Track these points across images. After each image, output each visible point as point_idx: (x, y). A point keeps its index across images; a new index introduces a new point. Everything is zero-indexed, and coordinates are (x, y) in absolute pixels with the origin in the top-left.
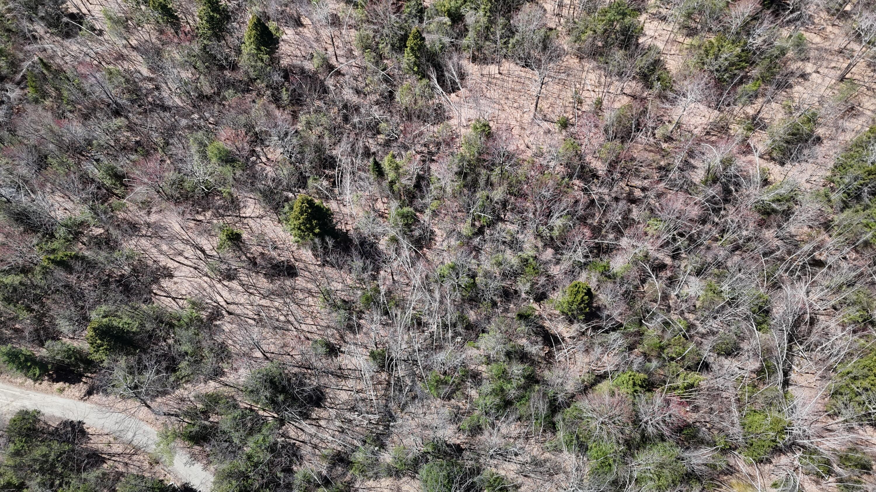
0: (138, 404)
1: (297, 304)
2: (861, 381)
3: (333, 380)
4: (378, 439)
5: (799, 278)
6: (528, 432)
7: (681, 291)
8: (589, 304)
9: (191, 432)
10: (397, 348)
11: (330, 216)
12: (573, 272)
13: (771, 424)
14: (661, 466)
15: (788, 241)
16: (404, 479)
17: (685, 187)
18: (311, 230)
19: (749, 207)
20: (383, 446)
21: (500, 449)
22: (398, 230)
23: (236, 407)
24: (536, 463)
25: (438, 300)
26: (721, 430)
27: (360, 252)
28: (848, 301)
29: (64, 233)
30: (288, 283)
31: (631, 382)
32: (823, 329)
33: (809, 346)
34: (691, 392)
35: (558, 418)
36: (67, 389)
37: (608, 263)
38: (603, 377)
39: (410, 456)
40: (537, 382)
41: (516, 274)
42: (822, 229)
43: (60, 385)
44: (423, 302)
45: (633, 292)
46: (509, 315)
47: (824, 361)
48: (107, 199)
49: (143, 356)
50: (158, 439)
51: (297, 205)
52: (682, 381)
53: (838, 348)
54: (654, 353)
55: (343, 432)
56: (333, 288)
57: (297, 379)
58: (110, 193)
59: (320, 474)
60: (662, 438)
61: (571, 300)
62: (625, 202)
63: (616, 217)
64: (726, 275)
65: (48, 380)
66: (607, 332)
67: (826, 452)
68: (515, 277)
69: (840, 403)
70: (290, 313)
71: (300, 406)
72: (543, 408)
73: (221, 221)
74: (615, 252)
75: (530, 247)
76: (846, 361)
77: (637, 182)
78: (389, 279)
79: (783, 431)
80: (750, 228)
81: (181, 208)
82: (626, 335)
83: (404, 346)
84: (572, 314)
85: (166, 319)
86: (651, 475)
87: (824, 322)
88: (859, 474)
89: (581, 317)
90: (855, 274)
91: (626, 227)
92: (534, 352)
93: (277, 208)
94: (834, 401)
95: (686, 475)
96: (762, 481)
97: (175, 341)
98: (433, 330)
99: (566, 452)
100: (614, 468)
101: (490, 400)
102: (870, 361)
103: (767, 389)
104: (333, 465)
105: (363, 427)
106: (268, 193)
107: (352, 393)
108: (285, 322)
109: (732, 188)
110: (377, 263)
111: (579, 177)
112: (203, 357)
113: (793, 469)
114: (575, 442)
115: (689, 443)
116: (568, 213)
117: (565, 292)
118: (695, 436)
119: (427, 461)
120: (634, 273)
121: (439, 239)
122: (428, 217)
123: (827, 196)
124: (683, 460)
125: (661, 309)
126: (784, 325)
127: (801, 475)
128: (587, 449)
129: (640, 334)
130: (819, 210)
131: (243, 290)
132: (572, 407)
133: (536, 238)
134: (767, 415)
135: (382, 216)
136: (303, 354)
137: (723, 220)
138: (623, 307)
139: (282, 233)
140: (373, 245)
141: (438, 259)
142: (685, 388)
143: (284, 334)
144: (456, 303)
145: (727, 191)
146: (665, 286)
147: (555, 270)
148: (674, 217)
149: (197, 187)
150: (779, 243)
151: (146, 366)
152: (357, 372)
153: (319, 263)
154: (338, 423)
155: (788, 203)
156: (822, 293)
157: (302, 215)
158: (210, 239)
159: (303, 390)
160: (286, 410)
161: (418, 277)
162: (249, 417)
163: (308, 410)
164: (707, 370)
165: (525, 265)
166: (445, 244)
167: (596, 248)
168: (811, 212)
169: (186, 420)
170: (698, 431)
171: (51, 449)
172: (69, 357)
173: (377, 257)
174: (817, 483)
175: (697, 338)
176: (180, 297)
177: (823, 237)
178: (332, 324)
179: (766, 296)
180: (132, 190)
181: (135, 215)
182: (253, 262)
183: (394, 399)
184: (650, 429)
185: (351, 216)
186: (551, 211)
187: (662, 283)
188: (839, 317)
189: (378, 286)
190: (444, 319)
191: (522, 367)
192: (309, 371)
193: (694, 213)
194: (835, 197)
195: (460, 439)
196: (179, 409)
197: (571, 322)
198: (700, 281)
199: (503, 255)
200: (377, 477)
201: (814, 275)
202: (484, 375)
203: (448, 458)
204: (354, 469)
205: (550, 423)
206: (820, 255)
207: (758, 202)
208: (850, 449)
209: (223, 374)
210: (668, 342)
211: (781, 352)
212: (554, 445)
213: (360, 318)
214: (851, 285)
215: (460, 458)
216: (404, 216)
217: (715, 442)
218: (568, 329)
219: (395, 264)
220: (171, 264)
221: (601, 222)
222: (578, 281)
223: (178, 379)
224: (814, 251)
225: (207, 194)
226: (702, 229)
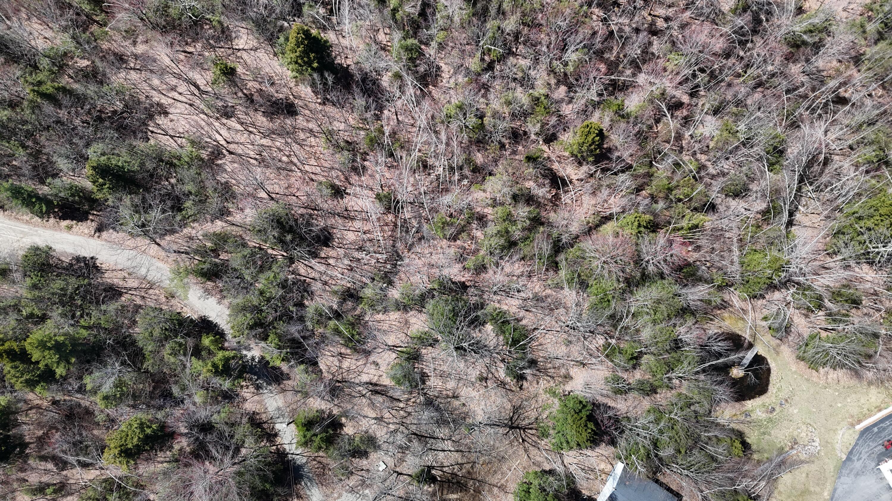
0: (148, 242)
1: (299, 144)
2: (866, 220)
3: (340, 221)
4: (386, 276)
5: (820, 116)
6: (531, 271)
7: (696, 131)
8: (600, 146)
9: (202, 269)
10: (403, 191)
11: (328, 49)
12: (586, 111)
13: (769, 262)
14: (659, 302)
15: (814, 77)
16: (412, 313)
17: (712, 16)
18: (309, 64)
19: (779, 38)
20: (390, 283)
21: (503, 286)
22: (401, 64)
23: (244, 245)
24: (538, 299)
25: (444, 142)
26: (720, 269)
27: (362, 89)
28: (866, 141)
29: (48, 65)
30: (288, 122)
31: (636, 223)
32: (836, 169)
33: (819, 187)
34: (695, 232)
35: (561, 257)
36: (75, 226)
37: (623, 101)
38: (608, 218)
39: (417, 292)
40: (542, 224)
41: (525, 115)
42: (852, 63)
43: (67, 222)
44: (429, 144)
45: (646, 132)
46: (517, 157)
47: (832, 201)
48: (88, 26)
49: (147, 195)
50: (172, 276)
51: (292, 35)
52: (687, 222)
53: (847, 189)
54: (661, 195)
55: (352, 270)
56: (335, 128)
57: (304, 220)
58: (91, 20)
59: (331, 308)
60: (662, 276)
61: (582, 141)
62: (645, 33)
63: (634, 51)
64: (745, 114)
65: (55, 217)
66: (616, 174)
67: (820, 289)
68: (525, 118)
69: (841, 242)
70: (292, 153)
71: (308, 246)
72: (547, 248)
73: (213, 53)
74: (630, 90)
75: (543, 84)
76: (854, 201)
77: (661, 11)
78: (393, 119)
79: (781, 268)
80: (777, 62)
81: (169, 38)
82: (635, 177)
83: (410, 189)
84: (582, 156)
85: (166, 158)
86: (648, 310)
87: (838, 162)
88: (848, 309)
89: (591, 159)
90: (878, 112)
91: (644, 62)
92: (541, 194)
93: (271, 40)
94: (835, 241)
95: (681, 310)
96: (753, 315)
97: (178, 181)
98: (439, 173)
99: (567, 289)
100: (613, 304)
101: (494, 242)
102: (878, 202)
103: (770, 229)
104: (344, 300)
105: (371, 266)
106: (261, 22)
107: (360, 234)
108: (288, 163)
109: (763, 17)
110: (380, 101)
111: (599, 5)
112: (208, 197)
113: (785, 304)
114: (576, 280)
115: (688, 281)
116: (585, 47)
117: (575, 133)
118: (694, 275)
119: (433, 297)
120: (649, 112)
121: (445, 75)
122: (434, 51)
123: (862, 26)
124: (680, 296)
125: (673, 150)
126: (797, 166)
127: (792, 310)
128: (587, 286)
129: (650, 175)
130: (852, 42)
131: (242, 129)
132: (575, 247)
133: (549, 75)
134: (767, 254)
135: (384, 49)
136: (308, 195)
137: (748, 54)
138: (634, 148)
139: (278, 67)
140: (375, 82)
141: (444, 98)
142: (690, 229)
143: (288, 175)
144: (463, 145)
145: (757, 21)
146: (679, 126)
147: (567, 110)
148: (696, 51)
149: (183, 14)
150: (804, 79)
151: (150, 205)
152: (363, 213)
153: (319, 101)
154: (347, 262)
155: (820, 35)
156: (841, 132)
157: (298, 47)
158: (203, 74)
159: (310, 230)
160: (295, 249)
161: (423, 117)
162: (258, 256)
163: (317, 249)
164: (713, 211)
165: (536, 104)
166: (452, 81)
167: (612, 85)
168: (843, 45)
169: (196, 257)
170: (698, 269)
171: (68, 283)
172: (73, 195)
173: (380, 95)
174: (807, 316)
175: (707, 180)
176: (178, 135)
177: (851, 73)
178: (337, 166)
179: (783, 136)
180: (113, 17)
181: (120, 46)
182: (249, 98)
183: (401, 240)
184: (651, 268)
185: (351, 49)
186: (566, 44)
187: (677, 122)
188: (855, 156)
189: (382, 126)
190: (450, 161)
191: (528, 210)
192: (316, 212)
193: (718, 46)
194: (872, 28)
195: (465, 277)
196: (189, 247)
197: (580, 164)
198: (717, 120)
199: (513, 93)
200: (385, 311)
201: (835, 113)
202: (490, 217)
203: (454, 294)
204: (363, 303)
205: (552, 262)
206: (845, 91)
207: (789, 33)
208: (844, 286)
209: (229, 213)
210: (677, 184)
211: (790, 193)
212: (555, 282)
213: (365, 160)
214: (871, 123)
215: (465, 294)
216: (408, 49)
217: (713, 279)
218: (576, 171)
219: (399, 103)
220: (164, 101)
221: (619, 57)
222: (590, 121)
223: (184, 218)
224: (839, 87)
225: (195, 23)
226: (725, 64)
